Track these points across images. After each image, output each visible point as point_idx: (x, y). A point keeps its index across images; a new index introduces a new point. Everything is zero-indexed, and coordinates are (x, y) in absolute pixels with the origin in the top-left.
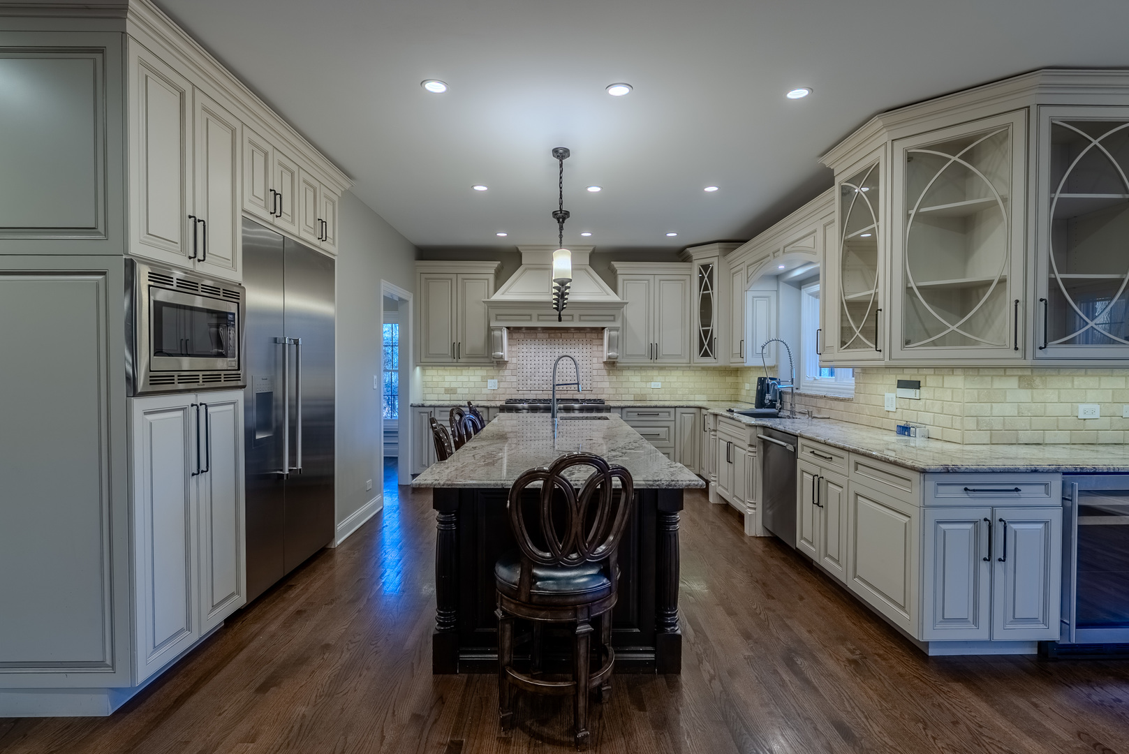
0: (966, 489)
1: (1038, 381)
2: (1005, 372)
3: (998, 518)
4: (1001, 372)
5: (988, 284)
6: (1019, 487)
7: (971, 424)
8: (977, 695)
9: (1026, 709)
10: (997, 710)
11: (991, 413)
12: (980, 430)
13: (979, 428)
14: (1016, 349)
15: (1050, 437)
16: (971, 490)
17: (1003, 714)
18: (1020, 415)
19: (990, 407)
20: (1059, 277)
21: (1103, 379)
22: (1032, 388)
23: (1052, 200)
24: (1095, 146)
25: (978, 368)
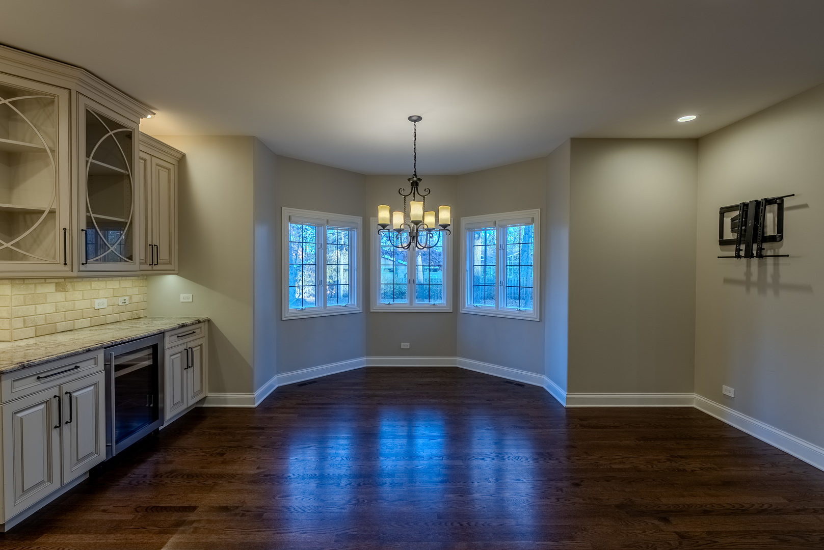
0: (38, 378)
1: (69, 286)
2: (45, 281)
3: (64, 392)
4: (43, 281)
5: (42, 212)
6: (78, 365)
7: (19, 323)
8: (62, 533)
9: (100, 518)
10: (82, 533)
11: (36, 313)
12: (27, 327)
13: (26, 326)
14: (65, 264)
15: (78, 324)
16: (44, 377)
17: (87, 532)
18: (57, 311)
19: (34, 308)
20: (93, 216)
21: (108, 282)
22: (65, 291)
23: (87, 162)
24: (111, 135)
25: (24, 279)
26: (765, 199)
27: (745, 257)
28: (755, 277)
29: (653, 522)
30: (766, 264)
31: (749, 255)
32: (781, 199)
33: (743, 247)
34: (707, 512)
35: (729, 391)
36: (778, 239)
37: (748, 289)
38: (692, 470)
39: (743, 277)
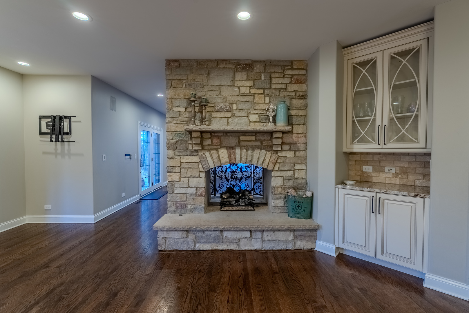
26: (64, 116)
27: (55, 141)
28: (59, 151)
29: (43, 271)
30: (64, 145)
31: (57, 140)
32: (70, 117)
33: (54, 136)
34: (62, 255)
35: (48, 207)
36: (69, 134)
37: (56, 157)
38: (46, 246)
39: (53, 151)
